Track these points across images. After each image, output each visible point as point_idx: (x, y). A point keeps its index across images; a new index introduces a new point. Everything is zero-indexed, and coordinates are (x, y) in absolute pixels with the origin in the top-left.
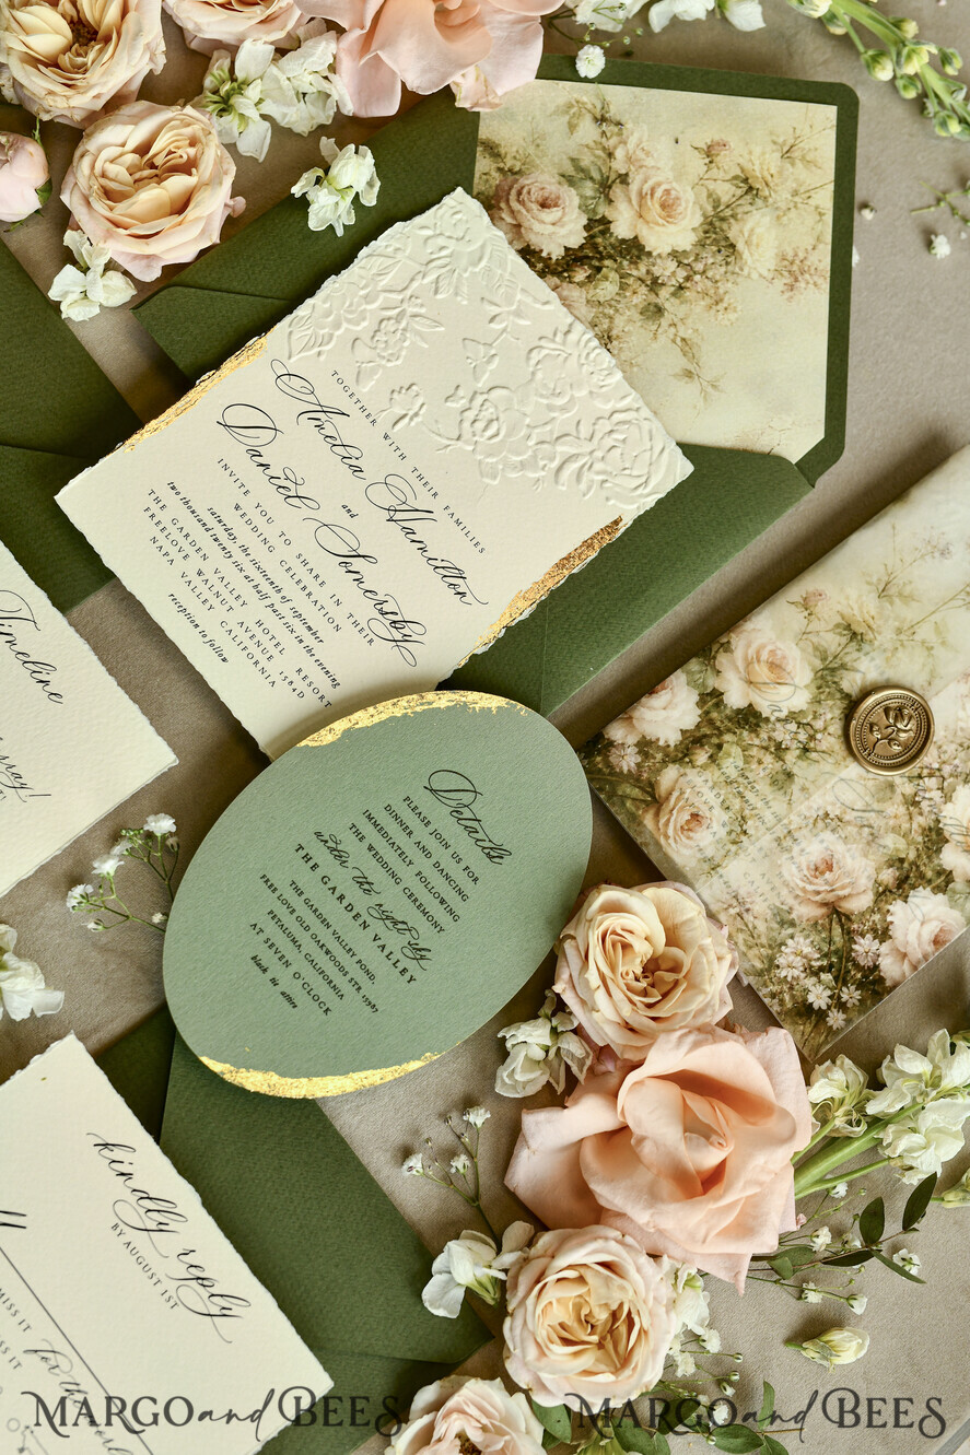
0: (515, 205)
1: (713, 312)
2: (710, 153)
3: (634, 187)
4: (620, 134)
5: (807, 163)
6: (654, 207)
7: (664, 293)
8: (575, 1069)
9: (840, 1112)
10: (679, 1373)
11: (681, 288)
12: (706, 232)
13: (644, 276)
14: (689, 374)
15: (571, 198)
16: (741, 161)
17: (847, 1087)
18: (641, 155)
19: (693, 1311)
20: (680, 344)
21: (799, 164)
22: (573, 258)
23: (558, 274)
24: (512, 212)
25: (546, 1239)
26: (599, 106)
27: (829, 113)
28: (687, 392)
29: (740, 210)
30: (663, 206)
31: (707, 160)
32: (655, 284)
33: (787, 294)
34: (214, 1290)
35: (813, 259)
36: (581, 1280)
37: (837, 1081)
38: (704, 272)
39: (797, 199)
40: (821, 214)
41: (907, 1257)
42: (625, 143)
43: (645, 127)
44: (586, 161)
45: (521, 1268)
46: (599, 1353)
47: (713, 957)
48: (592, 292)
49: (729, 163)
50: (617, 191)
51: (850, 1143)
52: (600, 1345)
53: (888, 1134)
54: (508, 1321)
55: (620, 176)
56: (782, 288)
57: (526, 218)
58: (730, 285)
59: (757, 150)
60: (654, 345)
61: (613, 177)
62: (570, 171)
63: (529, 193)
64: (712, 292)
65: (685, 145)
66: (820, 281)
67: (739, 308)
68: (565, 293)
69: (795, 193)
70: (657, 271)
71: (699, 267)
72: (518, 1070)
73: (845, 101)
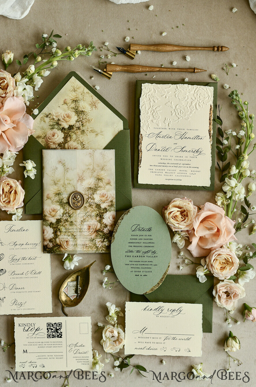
0: (50, 141)
1: (90, 123)
2: (65, 103)
3: (61, 119)
4: (51, 115)
5: (78, 88)
6: (67, 119)
7: (81, 128)
8: (186, 236)
9: (225, 202)
10: (241, 255)
11: (82, 125)
12: (77, 114)
13: (76, 129)
14: (97, 135)
15: (55, 130)
16: (70, 99)
17: (222, 198)
18: (57, 114)
19: (234, 247)
20: (91, 132)
21: (77, 90)
22: (65, 138)
23: (66, 143)
24: (51, 142)
25: (207, 260)
26: (45, 115)
27: (73, 78)
28: (99, 137)
29: (78, 105)
30: (68, 117)
31: (66, 104)
32: (79, 128)
33: (96, 109)
34: (176, 310)
35: (94, 100)
36: (217, 260)
37: (220, 199)
38: (83, 119)
39: (83, 95)
40: (88, 93)
41: (253, 208)
42: (53, 115)
43: (53, 110)
44: (52, 124)
45: (208, 267)
46: (229, 265)
47: (187, 205)
48: (73, 140)
49: (69, 101)
50: (60, 123)
51: (230, 204)
52: (228, 264)
53: (233, 198)
54: (214, 274)
55: (58, 120)
56: (95, 109)
57: (54, 140)
58: (88, 117)
59: (70, 95)
60: (88, 136)
61: (57, 121)
62: (51, 127)
63: (50, 137)
64: (87, 120)
65: (61, 106)
66: (98, 102)
67: (93, 118)
68: (70, 144)
69: (82, 94)
70: (77, 126)
71: (81, 119)
72: (180, 244)
73: (73, 74)
